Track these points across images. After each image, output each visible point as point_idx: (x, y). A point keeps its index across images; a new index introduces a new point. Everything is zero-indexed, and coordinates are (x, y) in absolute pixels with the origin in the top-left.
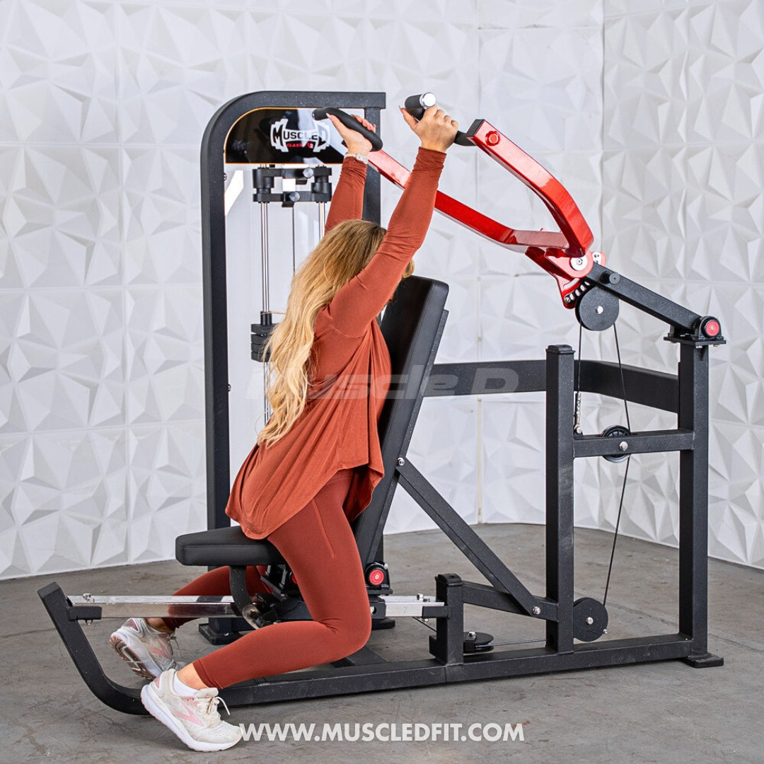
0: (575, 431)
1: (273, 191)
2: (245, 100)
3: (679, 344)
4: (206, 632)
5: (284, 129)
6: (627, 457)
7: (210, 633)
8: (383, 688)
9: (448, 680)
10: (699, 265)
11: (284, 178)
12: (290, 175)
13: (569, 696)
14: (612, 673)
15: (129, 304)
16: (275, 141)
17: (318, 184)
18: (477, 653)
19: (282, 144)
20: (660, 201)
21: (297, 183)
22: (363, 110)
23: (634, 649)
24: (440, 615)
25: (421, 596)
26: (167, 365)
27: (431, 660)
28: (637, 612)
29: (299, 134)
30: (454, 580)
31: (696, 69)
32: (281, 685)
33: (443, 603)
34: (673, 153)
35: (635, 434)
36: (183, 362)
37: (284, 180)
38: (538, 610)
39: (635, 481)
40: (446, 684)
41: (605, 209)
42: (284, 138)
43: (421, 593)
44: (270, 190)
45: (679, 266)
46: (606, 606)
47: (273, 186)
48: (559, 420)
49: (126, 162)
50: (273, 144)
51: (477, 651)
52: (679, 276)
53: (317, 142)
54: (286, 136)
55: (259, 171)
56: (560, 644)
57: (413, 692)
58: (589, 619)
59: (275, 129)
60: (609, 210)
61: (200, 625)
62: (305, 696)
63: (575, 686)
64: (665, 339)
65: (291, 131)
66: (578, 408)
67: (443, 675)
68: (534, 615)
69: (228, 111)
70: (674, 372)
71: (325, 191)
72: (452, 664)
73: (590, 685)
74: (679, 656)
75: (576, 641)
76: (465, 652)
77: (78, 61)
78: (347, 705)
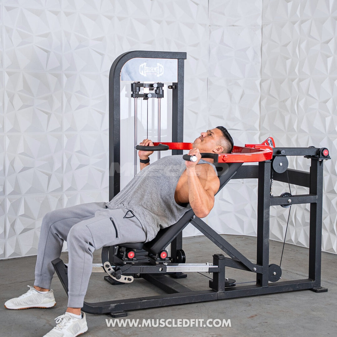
0: (270, 194)
1: (140, 93)
2: (129, 54)
3: (311, 159)
4: (108, 280)
5: (145, 67)
6: (290, 206)
7: (110, 280)
8: (193, 302)
9: (219, 299)
10: (304, 127)
11: (145, 87)
12: (148, 86)
13: (269, 304)
14: (283, 295)
15: (65, 140)
16: (141, 72)
17: (158, 90)
18: (230, 287)
19: (144, 74)
20: (286, 100)
21: (150, 90)
22: (177, 60)
23: (292, 285)
24: (215, 271)
25: (208, 263)
26: (81, 166)
27: (210, 290)
28: (285, 271)
29: (151, 69)
30: (221, 256)
31: (303, 46)
32: (152, 301)
33: (217, 266)
34: (293, 80)
35: (294, 196)
36: (87, 165)
37: (144, 88)
38: (255, 269)
39: (274, 217)
40: (218, 300)
41: (262, 103)
42: (145, 71)
43: (208, 262)
44: (138, 92)
45: (295, 127)
46: (281, 267)
47: (139, 91)
48: (264, 190)
49: (65, 79)
50: (140, 73)
51: (230, 286)
52: (296, 132)
53: (158, 72)
54: (146, 70)
55: (134, 84)
56: (263, 283)
57: (204, 304)
58: (274, 273)
59: (141, 67)
60: (263, 103)
61: (105, 277)
62: (161, 305)
63: (270, 301)
64: (304, 157)
65: (148, 68)
66: (272, 185)
67: (216, 296)
68: (253, 271)
69: (122, 59)
70: (308, 171)
71: (161, 93)
72: (220, 292)
73: (276, 300)
74: (310, 288)
75: (269, 282)
76: (225, 287)
77: (46, 35)
78: (179, 309)
